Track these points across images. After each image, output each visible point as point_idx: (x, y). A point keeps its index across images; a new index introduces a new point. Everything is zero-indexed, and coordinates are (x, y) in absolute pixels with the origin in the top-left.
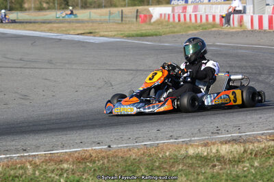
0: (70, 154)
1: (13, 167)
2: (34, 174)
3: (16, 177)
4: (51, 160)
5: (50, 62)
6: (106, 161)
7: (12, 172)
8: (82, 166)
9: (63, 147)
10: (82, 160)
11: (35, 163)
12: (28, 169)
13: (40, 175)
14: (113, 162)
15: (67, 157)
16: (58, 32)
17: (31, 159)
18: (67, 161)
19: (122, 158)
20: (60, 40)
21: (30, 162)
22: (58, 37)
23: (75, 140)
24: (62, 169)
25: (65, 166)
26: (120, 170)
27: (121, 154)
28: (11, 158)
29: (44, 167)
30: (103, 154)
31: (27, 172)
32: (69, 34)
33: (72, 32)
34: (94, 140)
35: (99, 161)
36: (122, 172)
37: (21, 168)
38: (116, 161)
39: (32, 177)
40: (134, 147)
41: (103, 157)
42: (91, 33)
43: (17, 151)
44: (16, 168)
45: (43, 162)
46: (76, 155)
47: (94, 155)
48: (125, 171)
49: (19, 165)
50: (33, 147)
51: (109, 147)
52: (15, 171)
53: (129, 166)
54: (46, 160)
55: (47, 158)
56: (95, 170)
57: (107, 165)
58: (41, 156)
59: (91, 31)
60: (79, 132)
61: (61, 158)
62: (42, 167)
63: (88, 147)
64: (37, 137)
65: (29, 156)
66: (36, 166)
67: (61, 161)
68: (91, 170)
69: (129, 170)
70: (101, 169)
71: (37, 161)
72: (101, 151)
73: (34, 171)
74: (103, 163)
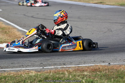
0: (88, 67)
1: (58, 73)
2: (69, 77)
3: (60, 78)
4: (78, 70)
5: (79, 18)
6: (107, 71)
7: (57, 76)
8: (94, 74)
9: (85, 63)
10: (94, 70)
11: (70, 71)
12: (66, 74)
13: (72, 78)
14: (111, 72)
15: (87, 68)
16: (84, 2)
17: (67, 69)
18: (86, 71)
19: (116, 70)
20: (85, 6)
21: (67, 71)
22: (84, 5)
23: (91, 59)
24: (84, 75)
25: (86, 73)
26: (114, 76)
27: (115, 68)
28: (57, 68)
29: (74, 73)
30: (106, 68)
31: (65, 76)
32: (90, 3)
33: (91, 2)
34: (101, 60)
35: (103, 71)
36: (115, 78)
37: (62, 73)
38: (113, 72)
39: (68, 78)
40: (122, 65)
41: (106, 69)
42: (101, 3)
43: (60, 64)
44: (59, 74)
45: (74, 71)
46: (91, 67)
47: (101, 68)
48: (117, 77)
49: (61, 72)
50: (69, 63)
51: (109, 64)
52: (59, 75)
53: (120, 74)
54: (76, 70)
55: (76, 69)
56: (101, 76)
57: (108, 73)
58: (73, 67)
59: (102, 2)
60: (93, 55)
61: (83, 69)
62: (73, 73)
63: (98, 63)
64: (71, 58)
65: (67, 67)
66: (70, 73)
67: (83, 71)
68: (99, 76)
69: (120, 77)
70: (105, 76)
71: (71, 70)
72: (105, 66)
73: (69, 75)
74: (106, 73)
